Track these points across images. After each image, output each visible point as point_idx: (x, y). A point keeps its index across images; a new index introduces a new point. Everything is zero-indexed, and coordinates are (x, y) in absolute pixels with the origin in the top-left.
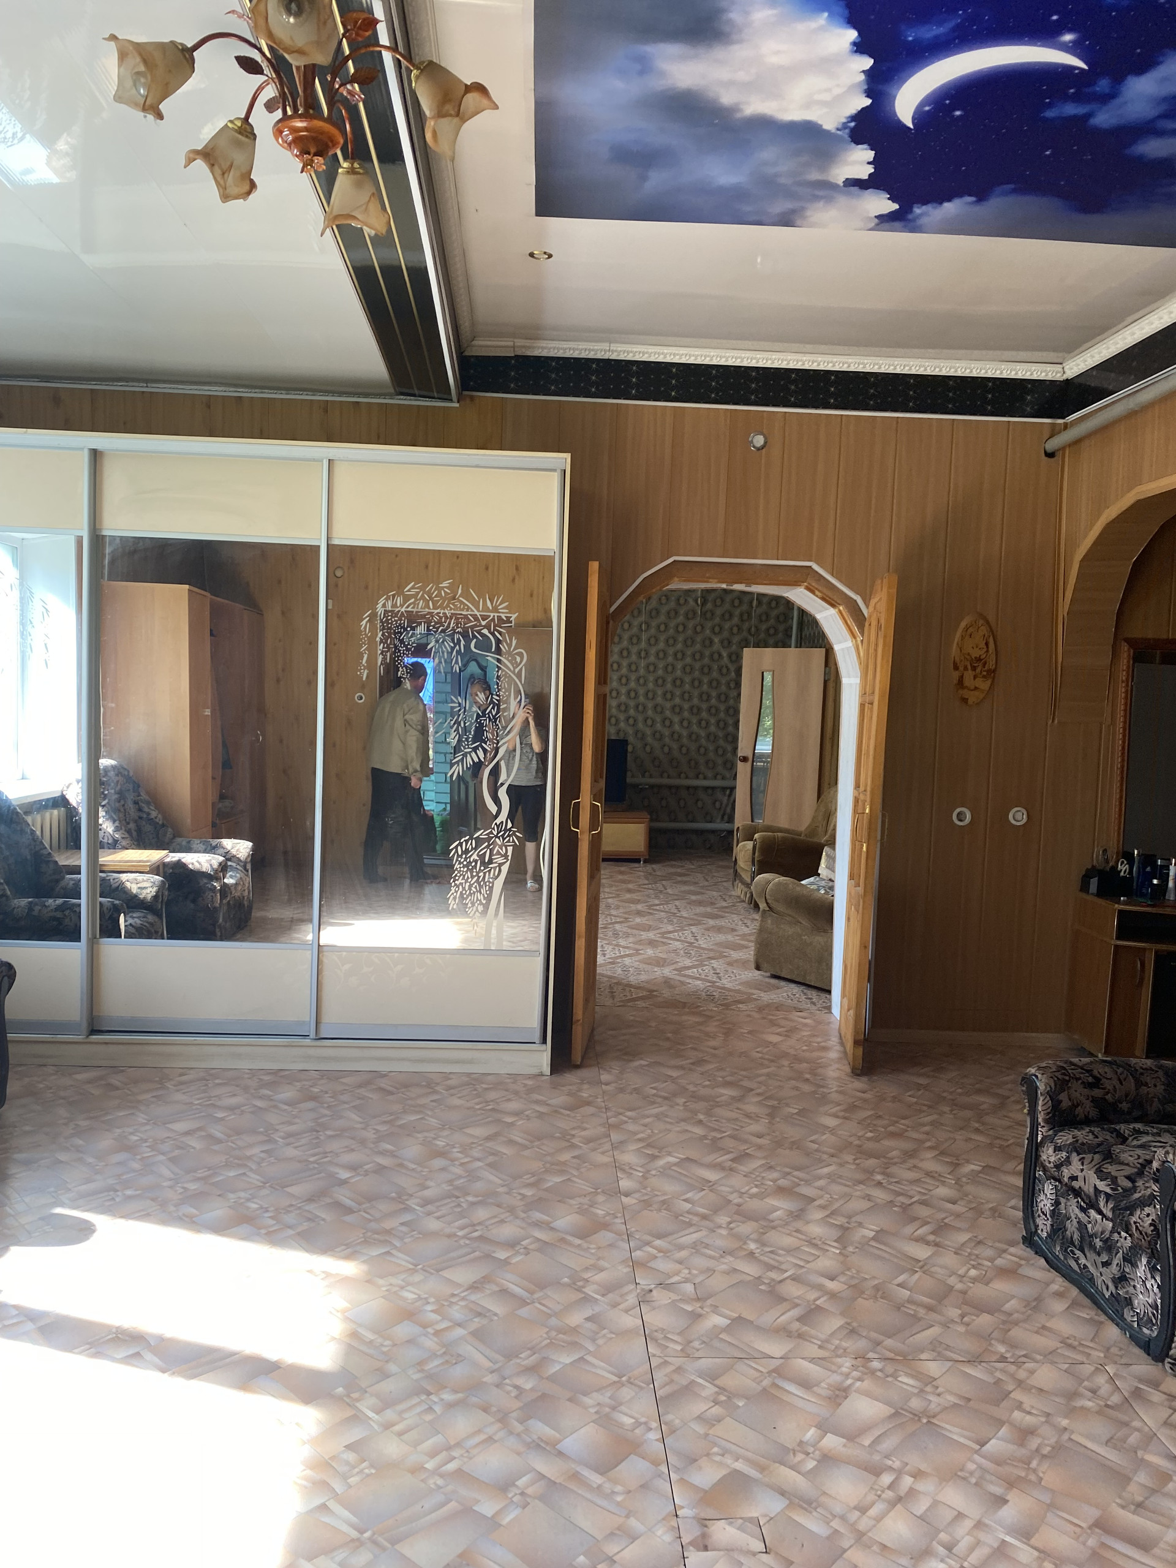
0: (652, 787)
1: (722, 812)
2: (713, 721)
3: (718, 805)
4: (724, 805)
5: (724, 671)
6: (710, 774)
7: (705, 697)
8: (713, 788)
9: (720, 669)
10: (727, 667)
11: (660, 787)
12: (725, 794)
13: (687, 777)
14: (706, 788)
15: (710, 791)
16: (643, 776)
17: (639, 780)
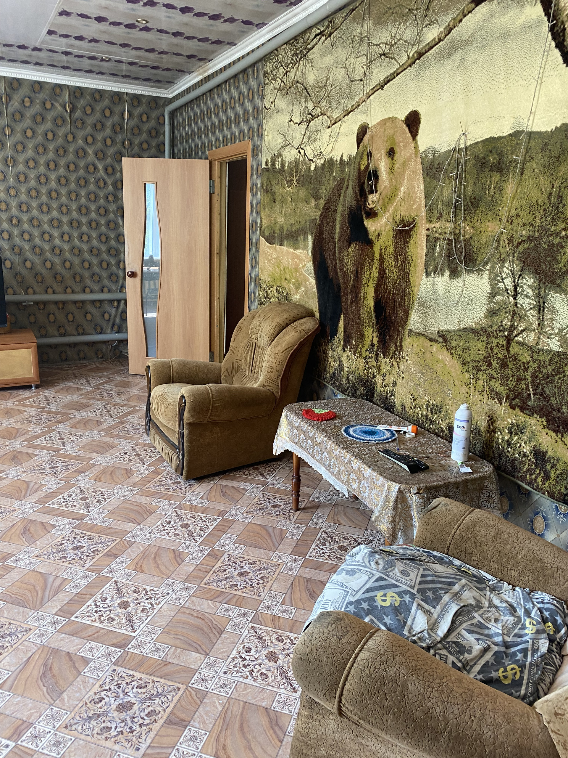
0: (37, 303)
1: (111, 323)
2: (94, 234)
3: (107, 316)
4: (112, 317)
5: (102, 184)
6: (96, 288)
7: (84, 210)
8: (101, 301)
9: (97, 182)
10: (103, 180)
11: (45, 303)
12: (113, 306)
13: (73, 292)
14: (93, 302)
15: (98, 305)
16: (26, 293)
17: (22, 297)
